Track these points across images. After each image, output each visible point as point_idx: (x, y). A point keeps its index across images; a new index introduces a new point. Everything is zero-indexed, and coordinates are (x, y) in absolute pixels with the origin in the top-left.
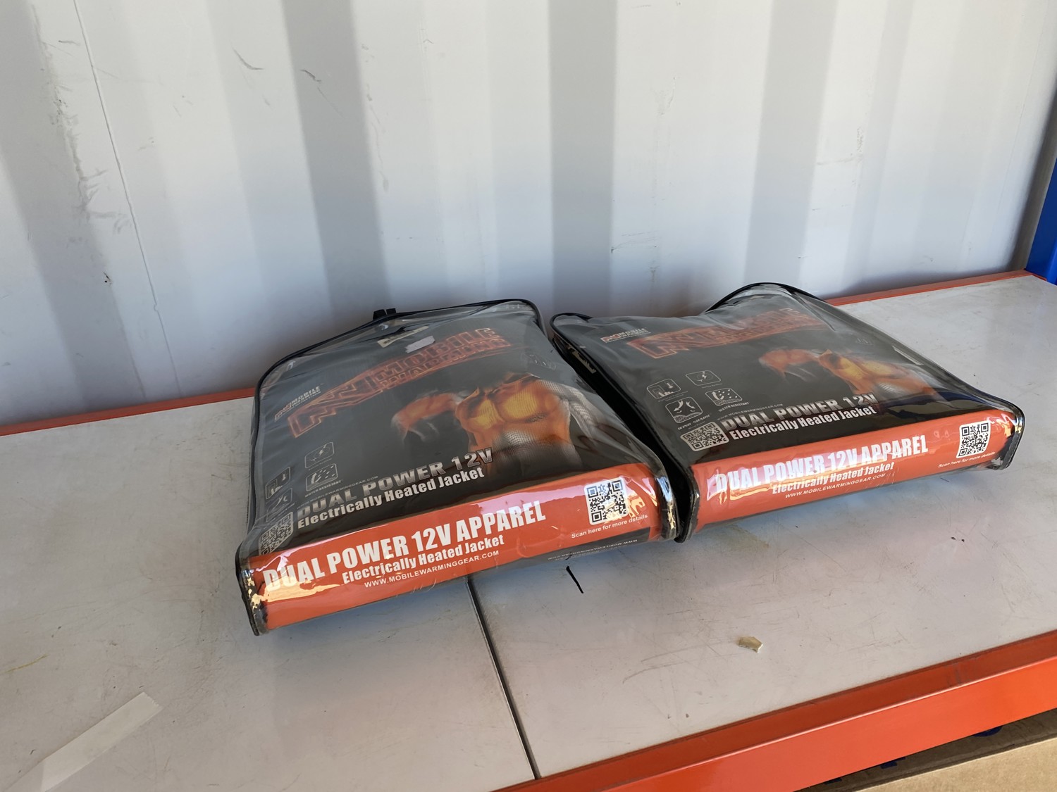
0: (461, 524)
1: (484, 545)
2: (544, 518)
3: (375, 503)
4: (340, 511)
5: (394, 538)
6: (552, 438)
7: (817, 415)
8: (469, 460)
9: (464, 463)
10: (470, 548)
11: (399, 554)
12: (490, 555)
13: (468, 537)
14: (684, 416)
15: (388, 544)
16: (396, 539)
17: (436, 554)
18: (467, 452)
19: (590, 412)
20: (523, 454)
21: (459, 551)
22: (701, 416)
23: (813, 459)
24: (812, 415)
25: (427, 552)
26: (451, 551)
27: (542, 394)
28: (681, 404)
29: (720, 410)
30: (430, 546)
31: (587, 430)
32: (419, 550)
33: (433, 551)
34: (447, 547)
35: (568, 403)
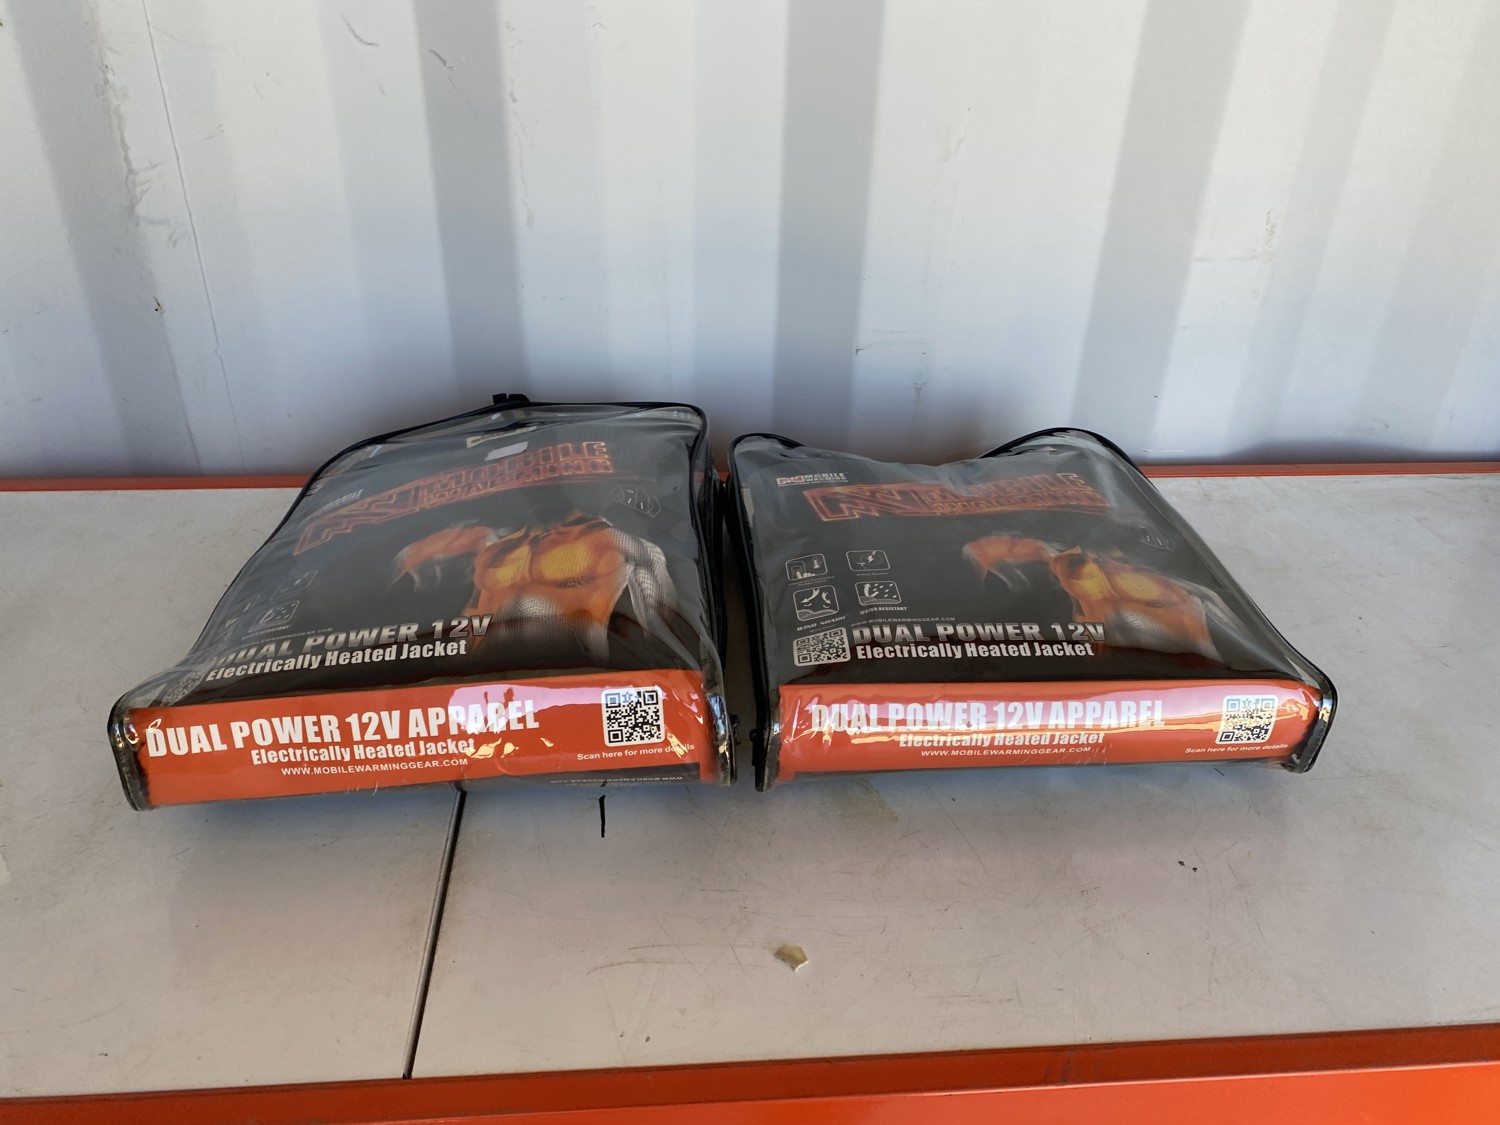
0: (415, 714)
1: (447, 747)
2: (536, 725)
3: (310, 665)
4: (263, 668)
5: (322, 717)
6: (582, 614)
7: (998, 643)
8: (455, 627)
9: (447, 630)
10: (426, 749)
11: (327, 739)
12: (455, 762)
13: (424, 734)
14: (811, 612)
15: (315, 724)
16: (324, 719)
17: (378, 749)
18: (458, 615)
19: (658, 586)
20: (530, 631)
21: (410, 750)
22: (834, 616)
23: (969, 706)
24: (992, 641)
25: (366, 744)
26: (398, 749)
27: (602, 549)
28: (815, 593)
29: (862, 613)
30: (369, 736)
31: (642, 610)
32: (355, 739)
33: (374, 744)
34: (394, 742)
35: (632, 568)
